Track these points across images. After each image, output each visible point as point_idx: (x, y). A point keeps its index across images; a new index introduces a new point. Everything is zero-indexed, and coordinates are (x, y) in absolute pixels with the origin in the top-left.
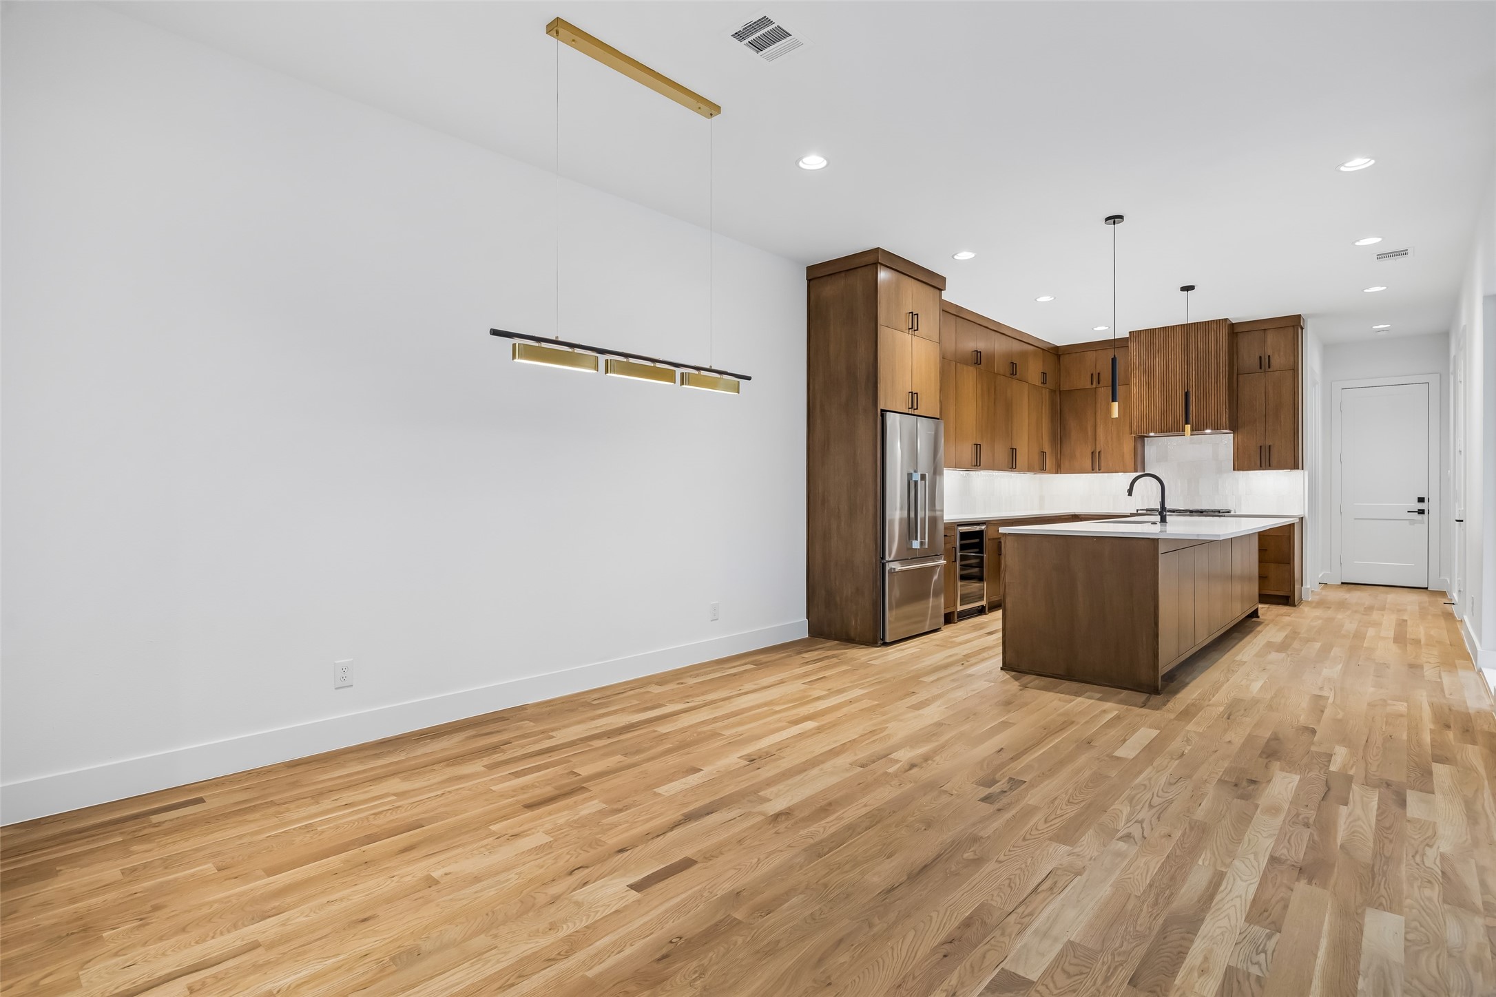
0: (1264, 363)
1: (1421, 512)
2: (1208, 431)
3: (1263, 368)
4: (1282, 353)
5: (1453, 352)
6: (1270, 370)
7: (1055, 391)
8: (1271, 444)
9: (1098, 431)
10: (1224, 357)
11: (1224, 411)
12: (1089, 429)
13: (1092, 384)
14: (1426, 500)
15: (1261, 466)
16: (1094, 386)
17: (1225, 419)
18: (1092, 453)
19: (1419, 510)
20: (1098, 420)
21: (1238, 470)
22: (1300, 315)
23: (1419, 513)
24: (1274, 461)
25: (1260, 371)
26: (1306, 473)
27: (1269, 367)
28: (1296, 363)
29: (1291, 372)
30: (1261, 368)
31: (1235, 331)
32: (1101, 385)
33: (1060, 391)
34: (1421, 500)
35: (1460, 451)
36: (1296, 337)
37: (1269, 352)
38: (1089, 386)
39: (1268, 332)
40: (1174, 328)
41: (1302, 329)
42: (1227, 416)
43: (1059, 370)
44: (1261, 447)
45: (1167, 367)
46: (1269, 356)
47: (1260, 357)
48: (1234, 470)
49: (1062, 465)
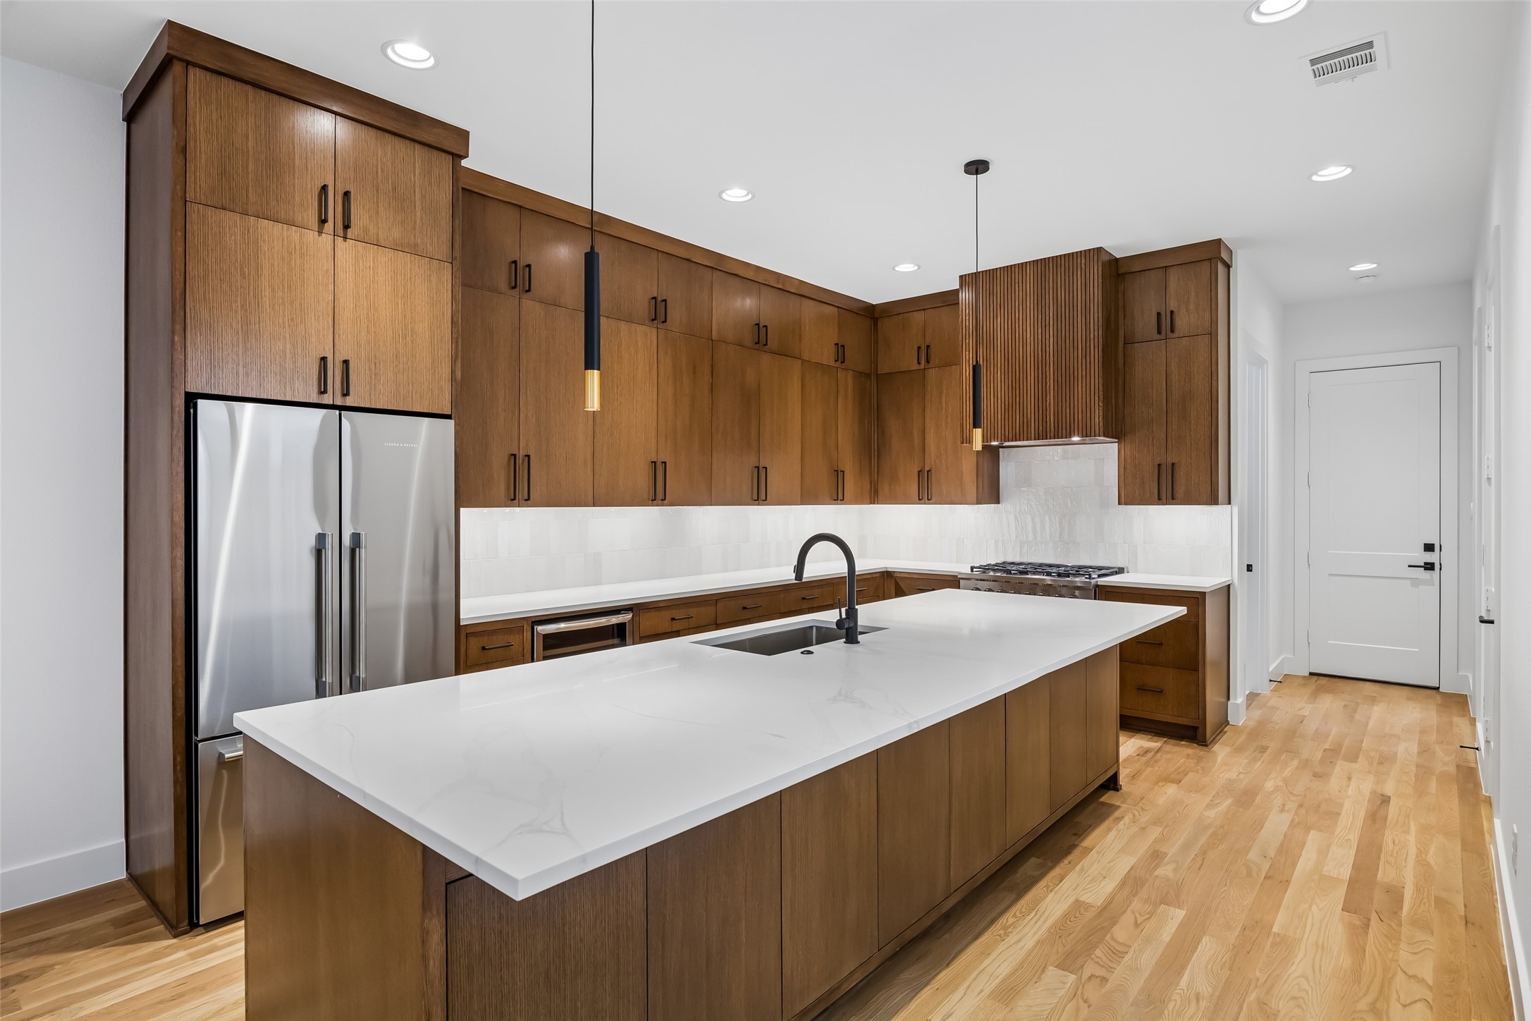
0: (1165, 324)
1: (1429, 567)
2: (1076, 439)
3: (1163, 332)
4: (1192, 307)
5: (1478, 303)
6: (1173, 335)
7: (868, 376)
8: (1175, 461)
9: (927, 437)
10: (1096, 315)
11: (1097, 405)
12: (915, 432)
13: (919, 363)
14: (1437, 548)
15: (1159, 499)
16: (922, 366)
17: (1098, 419)
18: (919, 472)
19: (1426, 563)
20: (927, 421)
21: (1126, 504)
22: (1219, 241)
23: (1426, 569)
24: (1180, 491)
25: (1159, 337)
26: (1236, 510)
27: (1172, 331)
28: (1214, 323)
29: (1207, 338)
30: (1159, 332)
31: (1120, 272)
32: (931, 365)
33: (877, 375)
34: (1429, 548)
35: (1489, 479)
36: (1213, 276)
37: (1173, 305)
38: (915, 366)
39: (1171, 271)
40: (1022, 266)
41: (1228, 266)
42: (1101, 414)
43: (876, 342)
44: (1159, 465)
45: (1013, 331)
46: (1172, 312)
47: (1159, 314)
48: (1119, 504)
49: (880, 491)
